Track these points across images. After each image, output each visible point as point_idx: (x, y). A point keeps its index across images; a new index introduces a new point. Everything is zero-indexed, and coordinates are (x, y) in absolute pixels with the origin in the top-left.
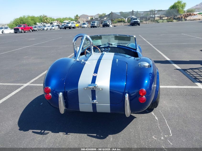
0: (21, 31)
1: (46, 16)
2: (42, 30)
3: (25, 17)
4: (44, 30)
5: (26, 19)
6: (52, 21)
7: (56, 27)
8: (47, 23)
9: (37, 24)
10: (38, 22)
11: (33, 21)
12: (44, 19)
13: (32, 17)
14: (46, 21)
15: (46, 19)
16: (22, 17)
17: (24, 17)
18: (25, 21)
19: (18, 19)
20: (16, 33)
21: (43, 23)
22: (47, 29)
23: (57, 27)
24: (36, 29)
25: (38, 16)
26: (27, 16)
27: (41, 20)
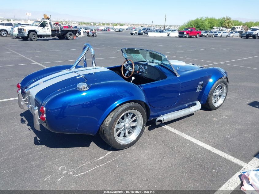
0: (185, 35)
1: (229, 19)
2: (213, 36)
3: (203, 19)
4: (217, 36)
5: (202, 22)
6: (235, 26)
7: (236, 34)
8: (227, 28)
9: (214, 28)
10: (216, 26)
11: (210, 24)
12: (225, 23)
13: (211, 19)
14: (227, 25)
15: (228, 23)
16: (199, 19)
17: (201, 19)
18: (200, 24)
19: (193, 21)
20: (180, 37)
21: (221, 27)
22: (221, 36)
23: (238, 34)
24: (205, 34)
25: (220, 18)
26: (205, 18)
27: (222, 24)
